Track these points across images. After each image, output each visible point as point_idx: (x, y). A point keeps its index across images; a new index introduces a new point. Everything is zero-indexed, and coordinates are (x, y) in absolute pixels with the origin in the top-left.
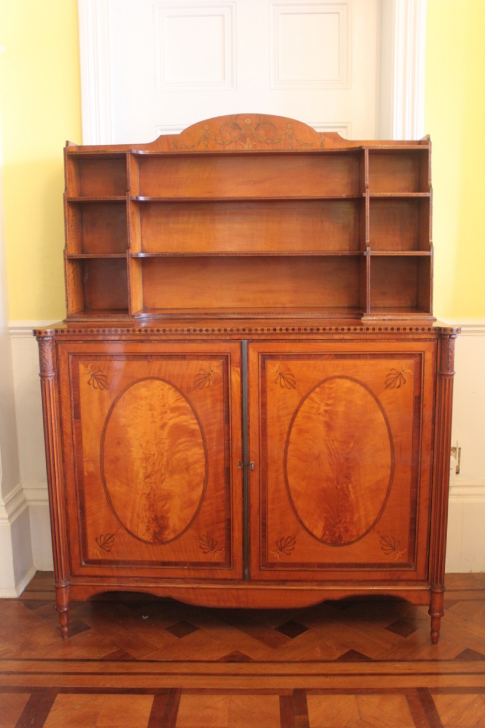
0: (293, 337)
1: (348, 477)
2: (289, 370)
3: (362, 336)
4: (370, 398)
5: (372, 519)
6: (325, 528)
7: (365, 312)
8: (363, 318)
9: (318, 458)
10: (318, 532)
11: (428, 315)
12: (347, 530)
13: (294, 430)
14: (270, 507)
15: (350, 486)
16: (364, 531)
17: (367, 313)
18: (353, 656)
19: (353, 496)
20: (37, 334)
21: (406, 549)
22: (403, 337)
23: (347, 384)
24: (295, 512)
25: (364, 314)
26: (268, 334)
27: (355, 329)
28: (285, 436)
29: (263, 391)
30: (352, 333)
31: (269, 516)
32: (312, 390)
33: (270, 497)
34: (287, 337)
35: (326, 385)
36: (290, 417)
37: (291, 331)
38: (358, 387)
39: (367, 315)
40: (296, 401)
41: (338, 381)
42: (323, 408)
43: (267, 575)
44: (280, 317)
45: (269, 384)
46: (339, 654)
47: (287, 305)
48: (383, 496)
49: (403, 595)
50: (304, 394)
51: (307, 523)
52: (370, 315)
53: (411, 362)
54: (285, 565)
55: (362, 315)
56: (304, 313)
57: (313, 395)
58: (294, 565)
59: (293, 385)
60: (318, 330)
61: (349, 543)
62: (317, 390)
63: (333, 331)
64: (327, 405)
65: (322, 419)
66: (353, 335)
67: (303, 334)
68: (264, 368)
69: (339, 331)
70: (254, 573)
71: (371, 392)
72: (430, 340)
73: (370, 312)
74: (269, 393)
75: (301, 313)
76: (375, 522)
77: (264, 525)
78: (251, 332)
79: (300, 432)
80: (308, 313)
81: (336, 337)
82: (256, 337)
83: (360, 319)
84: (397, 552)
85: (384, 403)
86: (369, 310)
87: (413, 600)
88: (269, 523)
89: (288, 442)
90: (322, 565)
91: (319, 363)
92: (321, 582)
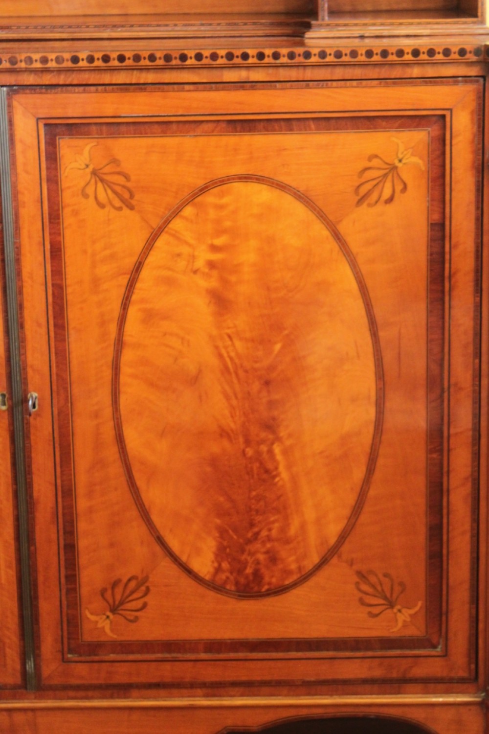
0: (121, 78)
1: (270, 426)
2: (115, 161)
3: (294, 74)
4: (320, 231)
5: (333, 530)
6: (221, 553)
7: (316, 19)
8: (308, 35)
9: (194, 380)
10: (204, 565)
11: (474, 23)
12: (273, 559)
13: (133, 312)
14: (82, 504)
15: (277, 449)
16: (315, 559)
17: (320, 22)
19: (284, 475)
21: (420, 604)
22: (397, 72)
23: (262, 194)
24: (145, 515)
25: (313, 22)
26: (59, 71)
27: (276, 56)
28: (113, 328)
29: (54, 217)
30: (269, 66)
31: (82, 526)
32: (176, 213)
33: (82, 480)
34: (107, 78)
35: (210, 198)
36: (124, 280)
37: (116, 63)
38: (288, 201)
39: (320, 26)
40: (138, 242)
41: (238, 186)
42: (204, 256)
43: (82, 672)
44: (105, 35)
45: (68, 198)
47: (131, 11)
48: (359, 473)
49: (418, 716)
50: (156, 223)
51: (174, 544)
52: (328, 25)
53: (420, 137)
54: (125, 647)
55: (308, 26)
56: (167, 25)
57: (177, 224)
58: (147, 646)
59: (128, 202)
60: (183, 57)
61: (281, 590)
62: (188, 211)
63: (220, 61)
64: (214, 248)
65: (203, 283)
66: (271, 71)
67: (147, 69)
68: (52, 157)
69: (237, 61)
70: (51, 668)
71: (321, 215)
72: (466, 79)
73: (326, 18)
74: (68, 220)
75: (158, 26)
76: (343, 537)
77: (70, 548)
78: (16, 66)
79: (149, 317)
80: (176, 25)
81: (230, 76)
82: (30, 79)
83: (301, 35)
84: (400, 611)
85: (354, 241)
86: (324, 14)
88: (83, 543)
89: (119, 344)
90: (214, 646)
91: (189, 143)
92: (215, 688)
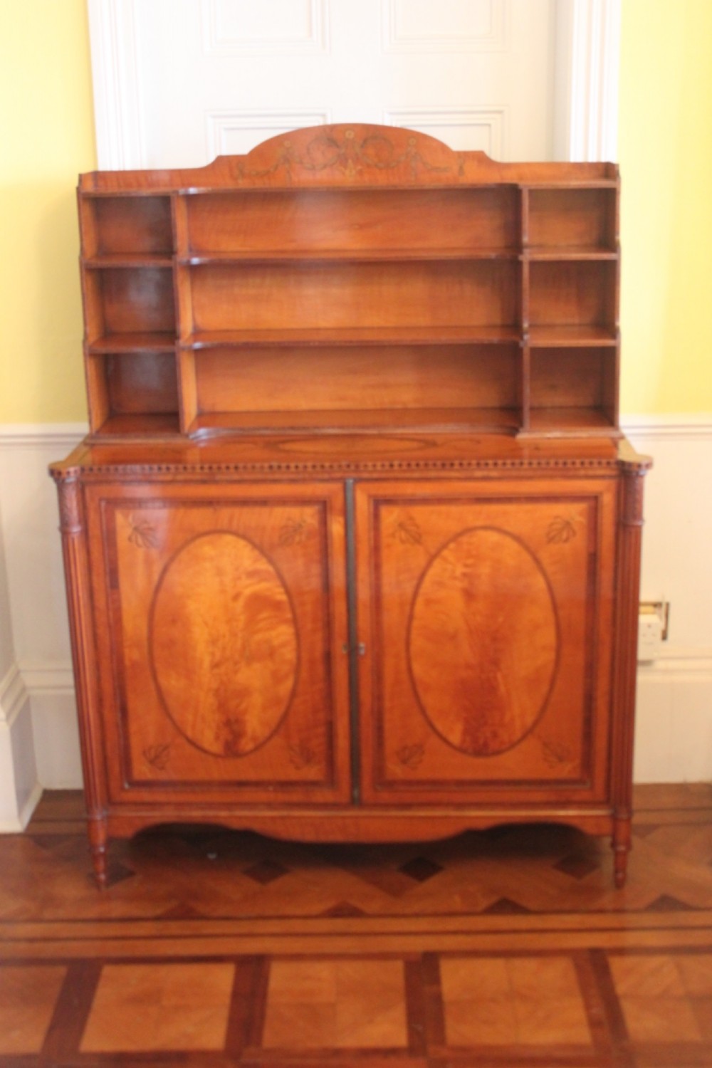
0: (416, 475)
1: (496, 663)
2: (411, 518)
3: (514, 473)
4: (526, 557)
5: (530, 720)
6: (466, 732)
8: (519, 436)
9: (453, 637)
10: (455, 738)
12: (495, 735)
13: (420, 601)
14: (387, 704)
15: (499, 676)
16: (518, 735)
17: (524, 426)
18: (505, 906)
19: (502, 689)
20: (56, 475)
21: (577, 761)
22: (571, 473)
23: (493, 537)
24: (423, 710)
25: (521, 426)
26: (383, 471)
27: (504, 464)
28: (407, 608)
29: (376, 549)
31: (387, 716)
32: (445, 546)
33: (388, 690)
34: (408, 475)
35: (465, 539)
36: (414, 582)
38: (509, 542)
39: (524, 429)
40: (422, 561)
41: (482, 533)
42: (459, 570)
43: (385, 796)
45: (385, 540)
46: (484, 903)
48: (544, 688)
49: (576, 822)
50: (433, 551)
51: (439, 726)
53: (582, 506)
54: (409, 782)
55: (518, 430)
57: (445, 553)
58: (419, 783)
59: (417, 539)
61: (498, 753)
62: (452, 546)
63: (473, 467)
64: (466, 566)
65: (459, 584)
67: (431, 470)
68: (376, 516)
69: (482, 466)
70: (367, 793)
71: (527, 548)
72: (610, 477)
73: (528, 423)
74: (385, 553)
76: (536, 723)
77: (380, 729)
78: (358, 469)
79: (428, 602)
81: (479, 474)
82: (365, 475)
83: (514, 436)
84: (566, 764)
85: (546, 561)
87: (589, 828)
88: (387, 726)
89: (411, 618)
90: (461, 783)
91: (454, 509)
92: (461, 806)
